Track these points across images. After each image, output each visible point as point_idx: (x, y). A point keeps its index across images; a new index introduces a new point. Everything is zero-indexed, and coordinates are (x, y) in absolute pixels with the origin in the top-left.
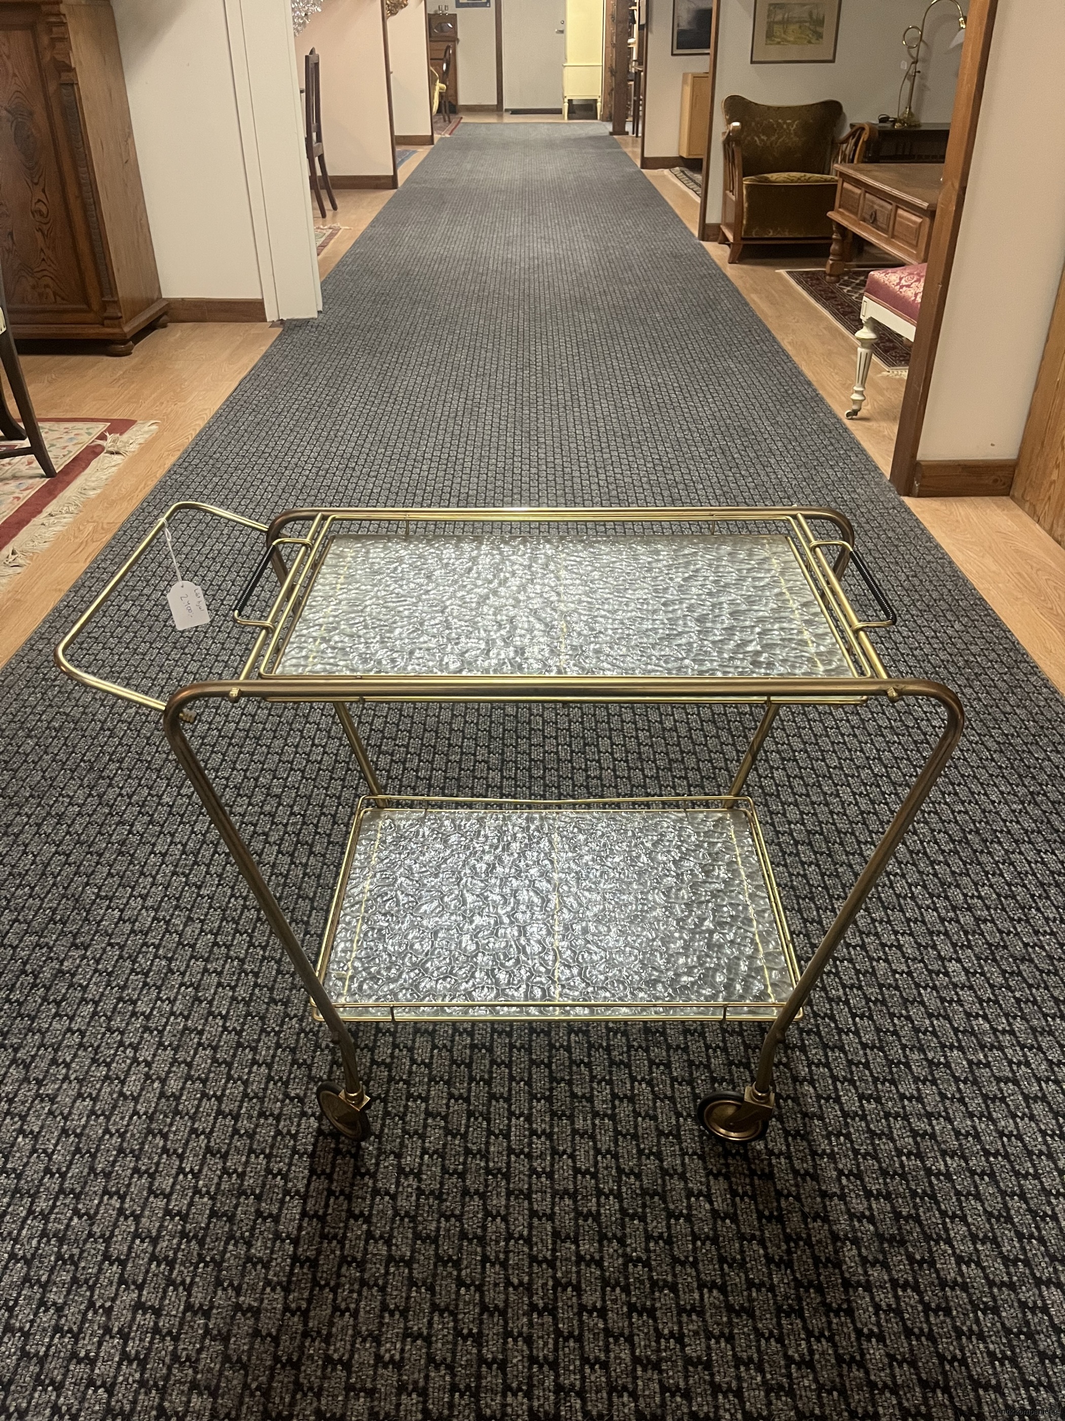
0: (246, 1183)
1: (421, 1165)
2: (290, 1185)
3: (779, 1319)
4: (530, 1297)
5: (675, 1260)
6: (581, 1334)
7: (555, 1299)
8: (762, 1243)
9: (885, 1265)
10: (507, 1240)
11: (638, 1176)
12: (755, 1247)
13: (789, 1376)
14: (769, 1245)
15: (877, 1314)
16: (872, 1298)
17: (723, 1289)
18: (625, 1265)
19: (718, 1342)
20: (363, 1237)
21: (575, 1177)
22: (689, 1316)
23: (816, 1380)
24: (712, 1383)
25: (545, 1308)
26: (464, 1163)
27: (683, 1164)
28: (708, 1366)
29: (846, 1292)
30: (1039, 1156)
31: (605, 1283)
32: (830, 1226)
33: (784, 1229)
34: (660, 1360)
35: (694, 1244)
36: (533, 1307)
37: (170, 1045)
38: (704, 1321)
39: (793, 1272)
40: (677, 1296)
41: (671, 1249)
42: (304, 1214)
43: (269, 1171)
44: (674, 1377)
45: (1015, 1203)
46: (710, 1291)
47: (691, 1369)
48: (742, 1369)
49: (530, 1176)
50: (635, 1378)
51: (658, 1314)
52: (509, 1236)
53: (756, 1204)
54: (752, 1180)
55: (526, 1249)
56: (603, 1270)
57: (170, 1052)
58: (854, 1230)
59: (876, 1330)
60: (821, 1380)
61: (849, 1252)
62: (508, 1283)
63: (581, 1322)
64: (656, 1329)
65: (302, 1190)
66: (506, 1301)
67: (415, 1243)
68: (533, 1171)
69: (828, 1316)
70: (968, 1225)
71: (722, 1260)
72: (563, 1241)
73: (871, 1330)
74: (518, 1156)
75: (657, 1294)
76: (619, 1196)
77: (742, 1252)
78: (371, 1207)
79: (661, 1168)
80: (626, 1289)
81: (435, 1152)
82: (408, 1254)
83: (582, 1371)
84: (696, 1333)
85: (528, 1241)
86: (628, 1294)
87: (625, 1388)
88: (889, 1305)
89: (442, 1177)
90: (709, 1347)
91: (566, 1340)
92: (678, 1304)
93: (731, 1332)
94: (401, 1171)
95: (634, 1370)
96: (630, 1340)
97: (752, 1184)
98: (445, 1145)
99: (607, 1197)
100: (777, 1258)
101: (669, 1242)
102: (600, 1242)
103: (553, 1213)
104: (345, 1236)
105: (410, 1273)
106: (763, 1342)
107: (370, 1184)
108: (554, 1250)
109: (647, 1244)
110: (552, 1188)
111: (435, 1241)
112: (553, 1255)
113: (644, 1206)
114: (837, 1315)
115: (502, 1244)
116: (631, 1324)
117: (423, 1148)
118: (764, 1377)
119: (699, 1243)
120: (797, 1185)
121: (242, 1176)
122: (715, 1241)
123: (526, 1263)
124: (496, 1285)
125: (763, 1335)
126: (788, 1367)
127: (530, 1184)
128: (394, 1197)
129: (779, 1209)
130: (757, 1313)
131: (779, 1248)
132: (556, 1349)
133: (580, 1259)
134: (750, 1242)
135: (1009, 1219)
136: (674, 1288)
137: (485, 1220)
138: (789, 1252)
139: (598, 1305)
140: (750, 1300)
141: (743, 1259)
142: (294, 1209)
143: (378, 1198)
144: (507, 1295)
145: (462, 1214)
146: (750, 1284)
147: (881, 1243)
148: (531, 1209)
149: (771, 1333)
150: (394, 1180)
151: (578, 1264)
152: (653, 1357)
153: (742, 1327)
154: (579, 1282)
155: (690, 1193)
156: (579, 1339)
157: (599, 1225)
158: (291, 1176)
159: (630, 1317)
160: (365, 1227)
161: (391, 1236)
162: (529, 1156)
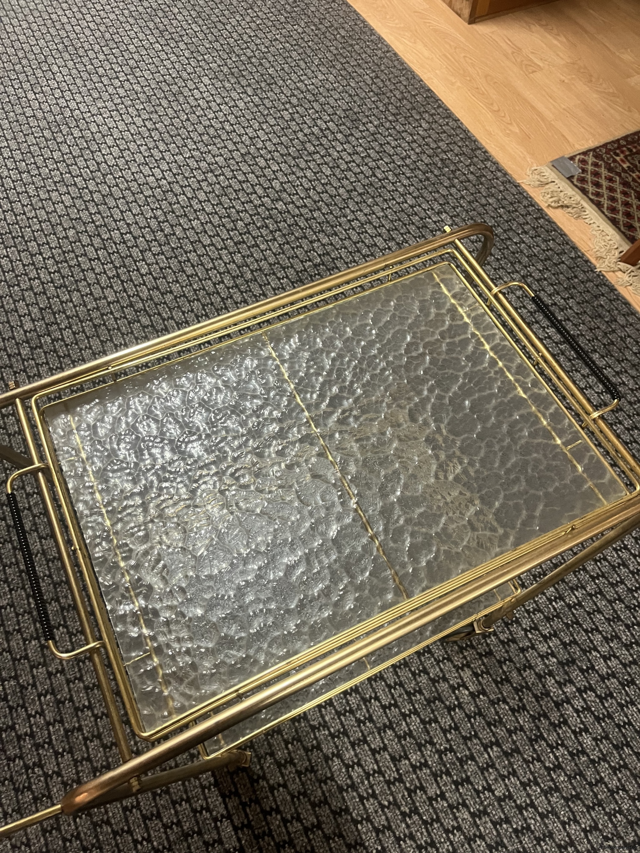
0: (185, 828)
1: (289, 753)
2: (214, 813)
3: (532, 746)
4: (399, 809)
5: (465, 738)
6: (438, 817)
7: (414, 802)
8: (505, 702)
9: (571, 682)
10: (368, 779)
11: (420, 692)
12: (503, 706)
13: (552, 780)
14: (509, 700)
15: (579, 716)
16: (573, 707)
17: (498, 744)
18: (441, 758)
19: (509, 779)
20: (282, 824)
21: (385, 713)
22: (488, 771)
23: (566, 775)
24: (517, 806)
25: (411, 811)
26: (316, 738)
27: (441, 670)
28: (510, 797)
29: (559, 710)
30: (619, 567)
31: (435, 775)
32: (534, 671)
33: (512, 686)
34: (485, 808)
35: (470, 721)
36: (403, 814)
37: (64, 751)
38: (497, 769)
39: (528, 712)
40: (476, 762)
41: (460, 733)
42: (235, 829)
43: (194, 811)
44: (498, 815)
45: (619, 606)
46: (492, 749)
47: (503, 803)
48: (528, 788)
49: (359, 726)
50: (478, 826)
51: (472, 779)
52: (368, 775)
53: (491, 676)
54: (482, 660)
55: (382, 779)
56: (430, 768)
57: (67, 756)
58: (547, 666)
59: (582, 726)
60: (568, 773)
61: (550, 682)
62: (382, 807)
63: (434, 808)
64: (475, 790)
65: (225, 813)
66: (387, 819)
67: (315, 811)
68: (359, 721)
69: (556, 731)
70: (600, 633)
71: (489, 724)
72: (400, 761)
73: (580, 728)
74: (344, 715)
75: (465, 767)
76: (416, 713)
77: (497, 713)
78: (275, 801)
79: (430, 679)
80: (448, 773)
81: (293, 739)
82: (315, 820)
83: (449, 839)
84: (496, 780)
85: (380, 772)
86: (451, 776)
87: (475, 835)
88: (582, 707)
89: (307, 755)
90: (506, 785)
91: (431, 825)
92: (479, 767)
93: (513, 769)
94: (279, 765)
95: (475, 822)
96: (464, 805)
97: (484, 664)
98: (296, 731)
99: (410, 717)
100: (516, 707)
101: (457, 728)
102: (420, 750)
103: (385, 745)
104: (270, 830)
105: (323, 832)
106: (531, 766)
107: (266, 785)
108: (398, 770)
109: (446, 737)
110: (376, 727)
111: (326, 802)
112: (398, 773)
113: (433, 711)
114: (561, 728)
115: (366, 782)
116: (460, 794)
117: (284, 740)
118: (540, 787)
119: (472, 720)
120: (507, 652)
121: (179, 823)
122: (480, 714)
123: (386, 787)
124: (376, 812)
125: (529, 761)
126: (549, 774)
127: (362, 731)
128: (285, 786)
129: (504, 672)
130: (521, 749)
131: (514, 699)
132: (429, 834)
133: (414, 767)
134: (498, 704)
135: (619, 618)
136: (472, 758)
137: (348, 771)
138: (521, 700)
139: (438, 792)
140: (514, 742)
141: (499, 717)
142: (227, 829)
143: (276, 791)
144: (385, 814)
145: (332, 775)
146: (510, 732)
147: (563, 668)
148: (371, 749)
149: (533, 757)
150: (279, 774)
151: (415, 772)
152: (481, 808)
153: (517, 763)
154: (421, 784)
155: (453, 689)
156: (438, 820)
157: (414, 738)
158: (212, 807)
159: (458, 790)
160: (279, 817)
161: (299, 814)
162: (351, 712)
